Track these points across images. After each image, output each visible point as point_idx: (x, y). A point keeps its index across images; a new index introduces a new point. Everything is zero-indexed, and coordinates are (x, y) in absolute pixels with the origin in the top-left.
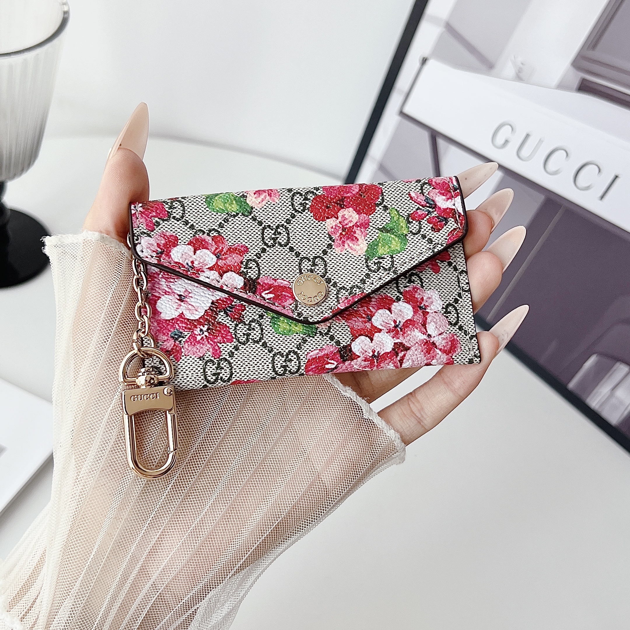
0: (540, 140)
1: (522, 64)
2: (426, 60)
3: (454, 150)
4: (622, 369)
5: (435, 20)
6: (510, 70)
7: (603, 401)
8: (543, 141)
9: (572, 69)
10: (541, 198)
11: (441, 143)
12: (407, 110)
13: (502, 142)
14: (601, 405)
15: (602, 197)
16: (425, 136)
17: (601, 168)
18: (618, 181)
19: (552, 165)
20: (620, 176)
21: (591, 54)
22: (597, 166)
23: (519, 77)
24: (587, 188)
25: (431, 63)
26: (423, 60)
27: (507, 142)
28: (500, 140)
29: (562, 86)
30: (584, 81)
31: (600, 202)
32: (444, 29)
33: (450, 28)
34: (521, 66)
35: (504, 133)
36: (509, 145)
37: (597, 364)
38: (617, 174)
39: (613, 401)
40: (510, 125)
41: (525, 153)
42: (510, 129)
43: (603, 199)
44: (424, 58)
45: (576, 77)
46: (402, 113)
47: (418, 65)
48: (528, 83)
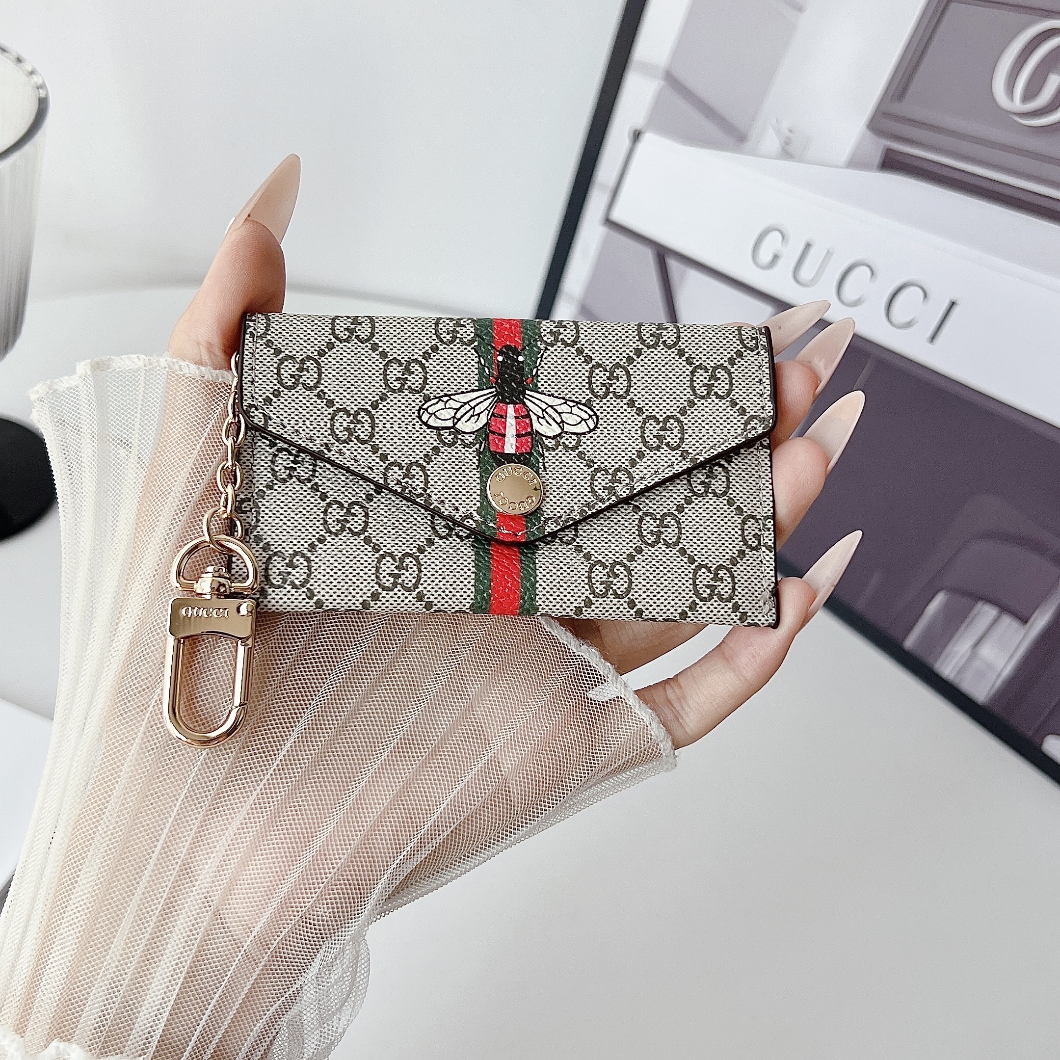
0: (828, 251)
1: (790, 131)
2: (639, 134)
3: (694, 276)
4: (986, 613)
5: (647, 69)
6: (771, 142)
7: (961, 664)
8: (832, 254)
9: (869, 134)
11: (674, 265)
12: (617, 215)
13: (769, 259)
14: (959, 672)
15: (933, 338)
16: (648, 256)
17: (928, 291)
18: (956, 311)
19: (850, 292)
20: (957, 302)
21: (898, 108)
22: (922, 288)
23: (787, 153)
24: (909, 325)
25: (647, 138)
26: (635, 134)
27: (776, 257)
28: (765, 256)
29: (855, 163)
30: (889, 152)
31: (930, 345)
32: (664, 83)
33: (671, 80)
34: (788, 133)
35: (771, 244)
36: (781, 263)
38: (954, 299)
39: (977, 664)
40: (779, 231)
41: (806, 273)
42: (780, 237)
43: (935, 340)
44: (636, 131)
45: (876, 148)
46: (609, 222)
47: (627, 142)
48: (800, 161)
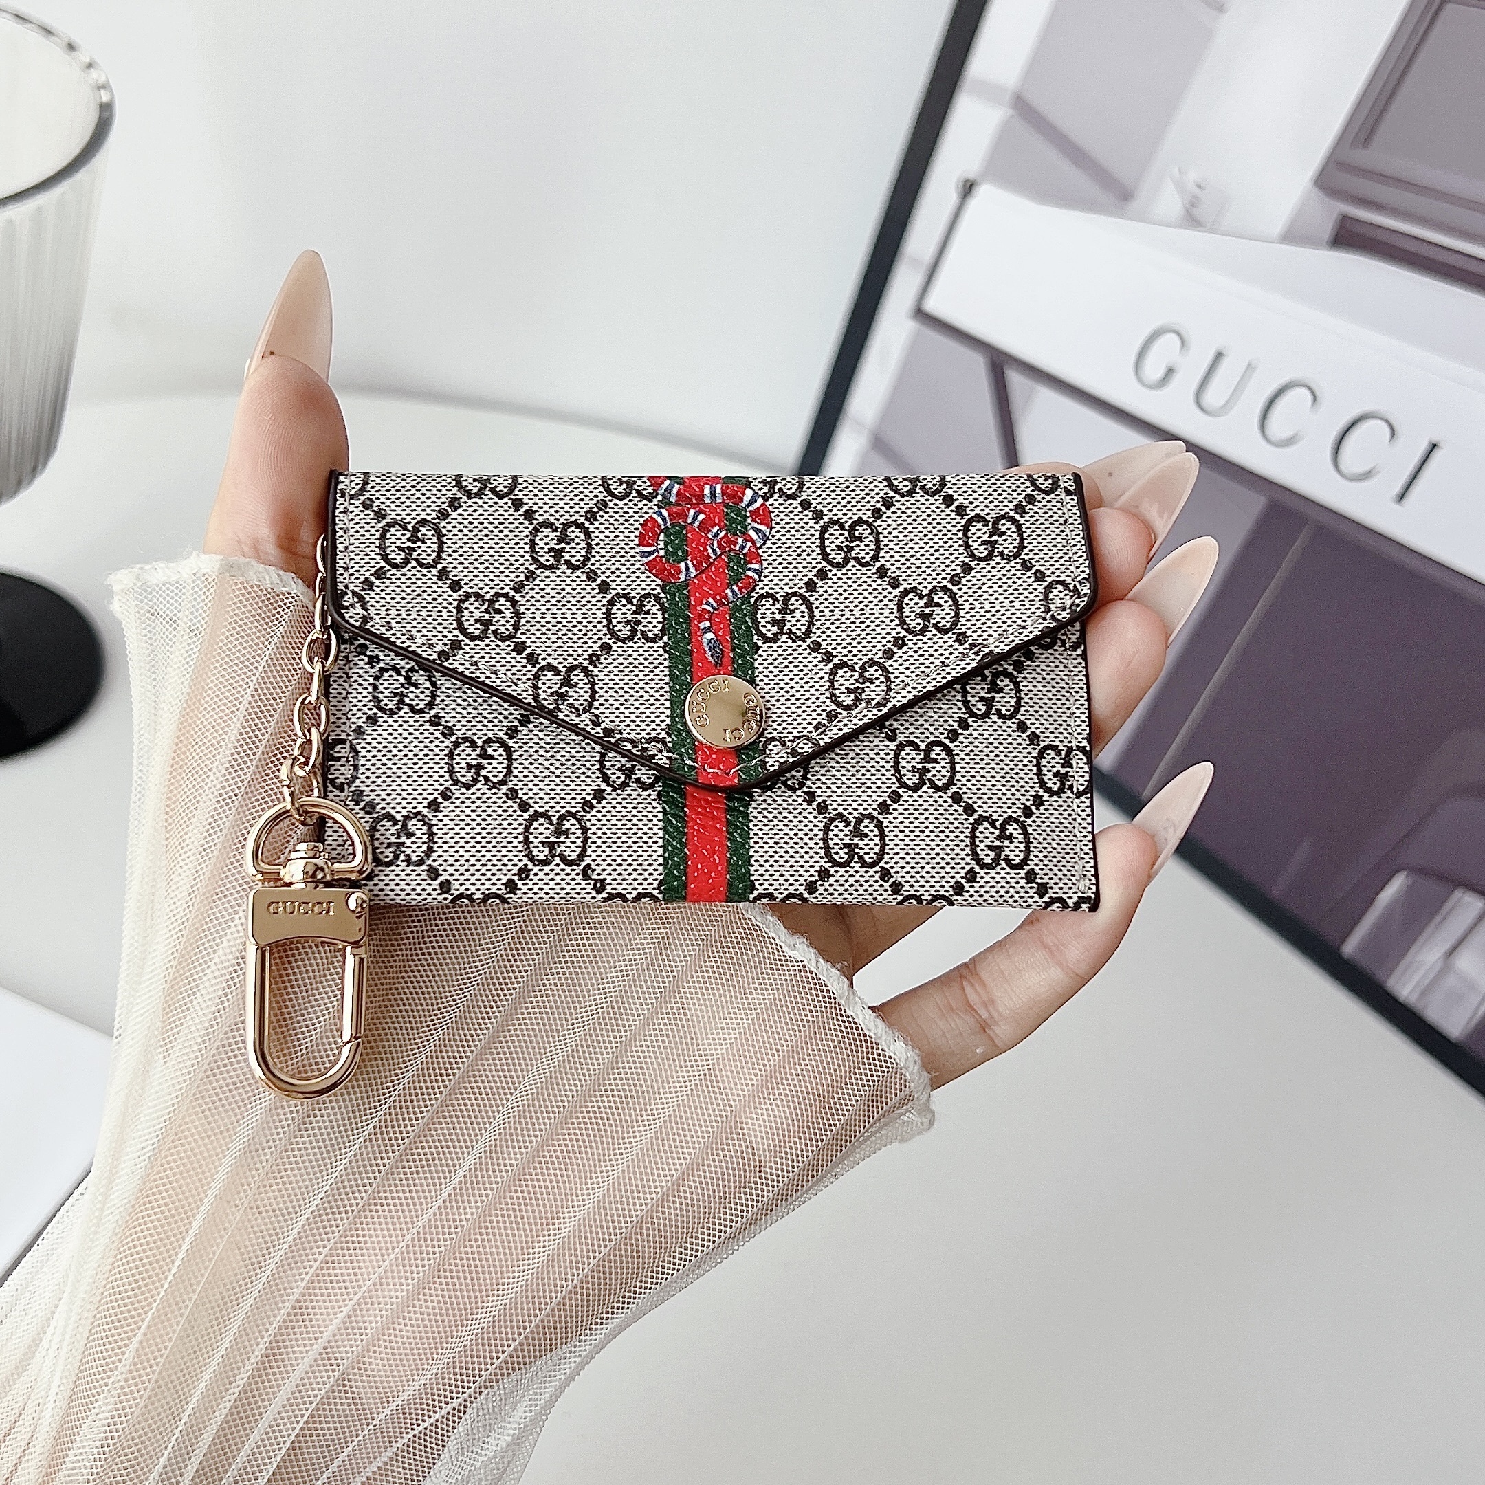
0: (1249, 365)
1: (1199, 186)
2: (972, 185)
3: (1046, 396)
4: (1467, 906)
5: (989, 91)
6: (1169, 203)
7: (1427, 981)
8: (1255, 368)
9: (1315, 192)
10: (1257, 503)
11: (1015, 379)
12: (933, 305)
13: (1159, 373)
14: (1424, 993)
15: (1402, 496)
16: (978, 364)
17: (1396, 427)
18: (1437, 456)
19: (1279, 425)
20: (1441, 445)
21: (1362, 157)
22: (1388, 422)
23: (1192, 219)
24: (1367, 475)
25: (984, 192)
26: (964, 186)
27: (1170, 371)
28: (1154, 370)
29: (1292, 236)
30: (1345, 219)
31: (1397, 506)
32: (1011, 112)
33: (1024, 108)
34: (1197, 190)
35: (1164, 352)
36: (1176, 380)
37: (1408, 895)
38: (1435, 440)
39: (1451, 981)
40: (1178, 334)
41: (1213, 397)
42: (1178, 342)
43: (1405, 501)
44: (966, 181)
45: (1327, 214)
46: (921, 314)
47: (953, 198)
48: (1213, 231)
